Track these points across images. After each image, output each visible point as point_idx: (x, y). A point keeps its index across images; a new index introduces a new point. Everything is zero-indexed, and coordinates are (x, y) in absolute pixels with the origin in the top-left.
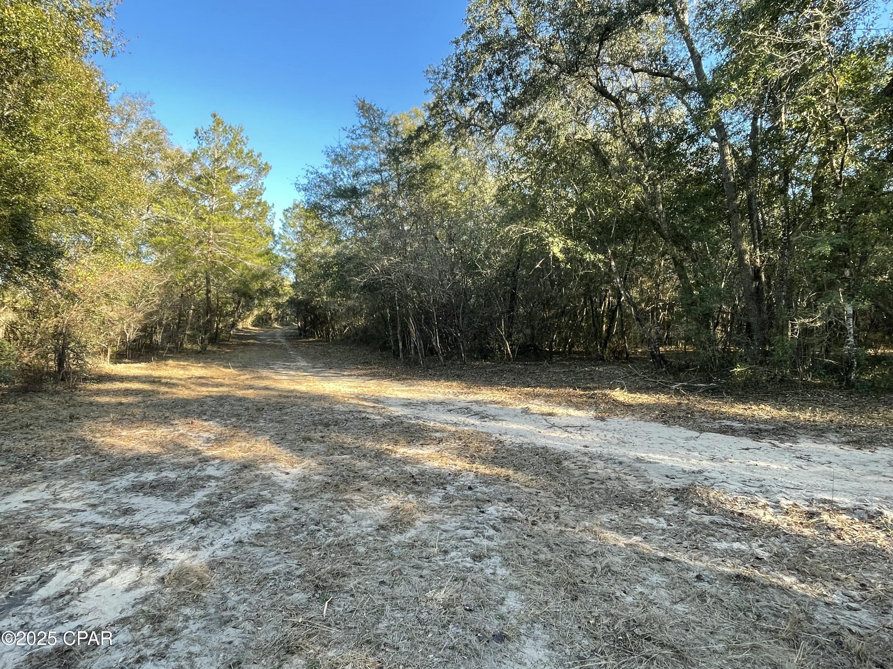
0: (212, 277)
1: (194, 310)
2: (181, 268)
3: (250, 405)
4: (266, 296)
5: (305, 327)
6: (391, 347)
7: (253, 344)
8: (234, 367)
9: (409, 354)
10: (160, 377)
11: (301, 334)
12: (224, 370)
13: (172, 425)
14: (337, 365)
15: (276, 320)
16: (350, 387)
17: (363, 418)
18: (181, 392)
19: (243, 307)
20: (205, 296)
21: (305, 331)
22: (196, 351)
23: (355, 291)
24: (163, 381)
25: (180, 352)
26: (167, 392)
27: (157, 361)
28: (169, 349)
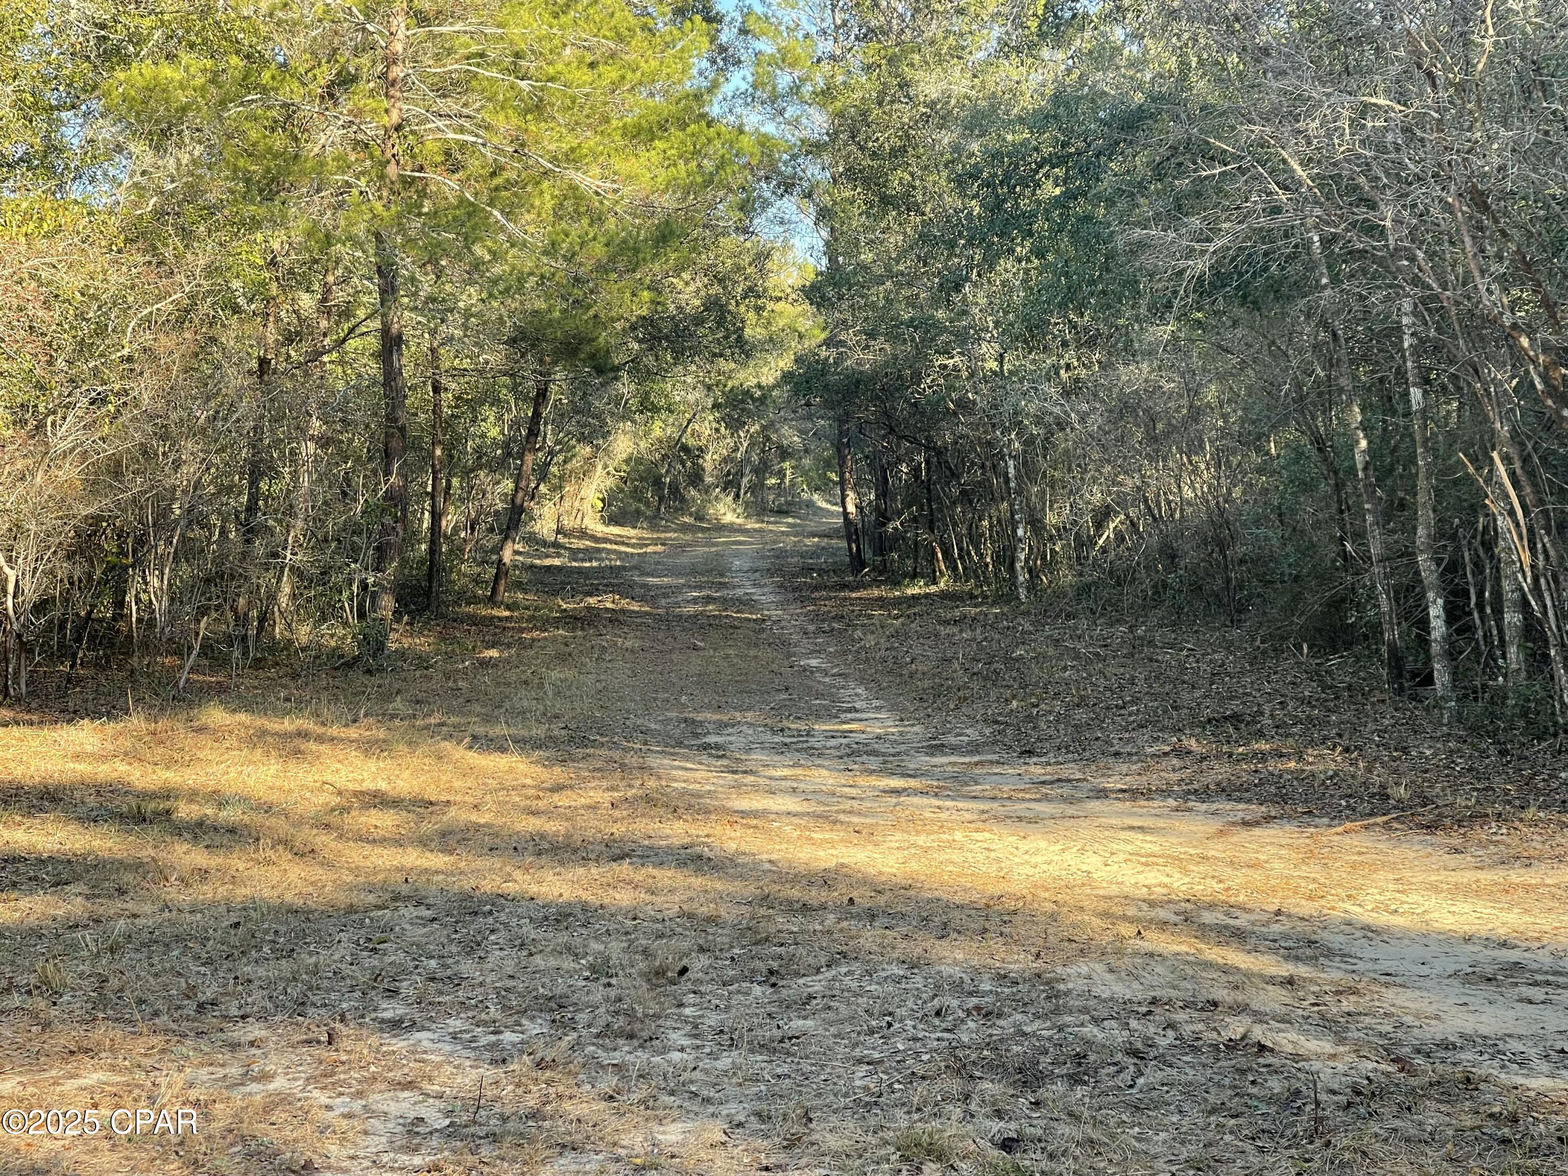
0: (406, 264)
1: (323, 442)
2: (255, 224)
3: (615, 948)
4: (678, 355)
5: (883, 517)
6: (1376, 628)
7: (617, 619)
8: (525, 744)
9: (1491, 668)
10: (167, 794)
11: (857, 562)
12: (474, 758)
13: (234, 1046)
14: (1063, 735)
15: (730, 483)
16: (1148, 861)
17: (1232, 1046)
18: (273, 874)
19: (561, 417)
20: (373, 368)
21: (882, 545)
22: (335, 653)
23: (1160, 310)
24: (185, 811)
25: (258, 664)
26: (204, 874)
27: (155, 711)
28: (207, 649)
